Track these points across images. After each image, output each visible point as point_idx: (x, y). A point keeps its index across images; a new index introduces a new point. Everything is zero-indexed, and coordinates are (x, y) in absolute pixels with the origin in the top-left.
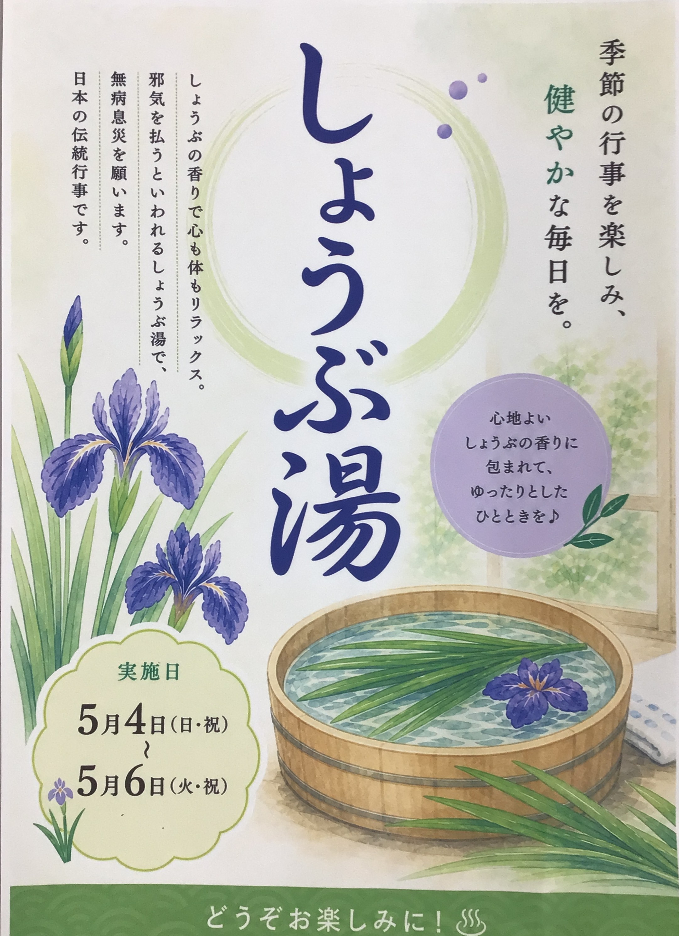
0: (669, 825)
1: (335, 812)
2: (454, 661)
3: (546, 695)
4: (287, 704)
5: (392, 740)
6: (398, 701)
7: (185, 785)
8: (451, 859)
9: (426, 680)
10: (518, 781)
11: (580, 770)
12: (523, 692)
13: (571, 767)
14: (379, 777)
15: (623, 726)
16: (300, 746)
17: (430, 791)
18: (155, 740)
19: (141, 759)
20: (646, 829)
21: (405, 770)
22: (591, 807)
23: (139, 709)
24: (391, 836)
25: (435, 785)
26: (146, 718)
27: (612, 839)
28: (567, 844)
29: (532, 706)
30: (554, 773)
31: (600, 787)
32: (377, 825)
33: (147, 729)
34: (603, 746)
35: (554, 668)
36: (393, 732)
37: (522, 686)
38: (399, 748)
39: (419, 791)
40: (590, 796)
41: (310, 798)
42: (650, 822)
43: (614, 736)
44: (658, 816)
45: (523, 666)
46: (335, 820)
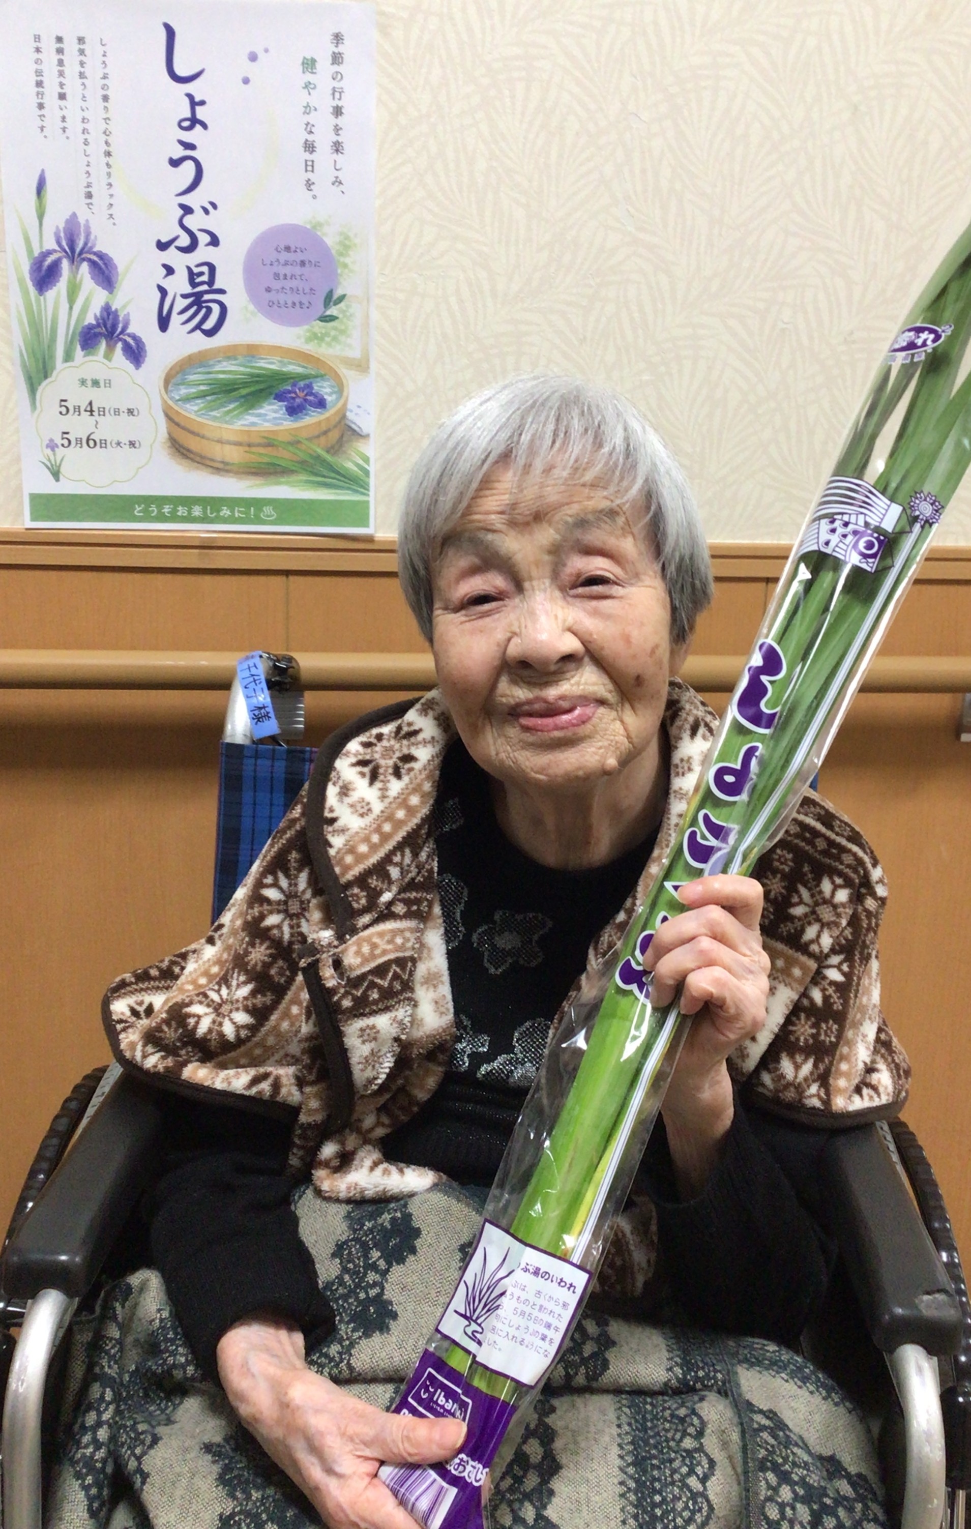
0: (366, 466)
1: (198, 459)
2: (257, 382)
3: (305, 400)
4: (170, 403)
5: (226, 422)
6: (230, 402)
7: (119, 444)
8: (258, 482)
9: (244, 392)
10: (291, 444)
11: (323, 439)
12: (293, 398)
13: (318, 437)
14: (220, 441)
15: (344, 417)
16: (178, 424)
17: (247, 449)
18: (101, 419)
19: (94, 429)
20: (355, 469)
21: (232, 438)
22: (328, 457)
23: (91, 404)
24: (228, 471)
25: (249, 445)
26: (95, 408)
27: (338, 473)
28: (316, 475)
29: (298, 406)
30: (309, 439)
31: (332, 447)
32: (221, 466)
33: (96, 413)
34: (335, 426)
35: (309, 386)
36: (227, 419)
37: (293, 395)
38: (230, 427)
39: (241, 449)
40: (328, 452)
41: (185, 452)
42: (358, 465)
43: (340, 422)
44: (361, 462)
45: (294, 385)
46: (198, 463)
